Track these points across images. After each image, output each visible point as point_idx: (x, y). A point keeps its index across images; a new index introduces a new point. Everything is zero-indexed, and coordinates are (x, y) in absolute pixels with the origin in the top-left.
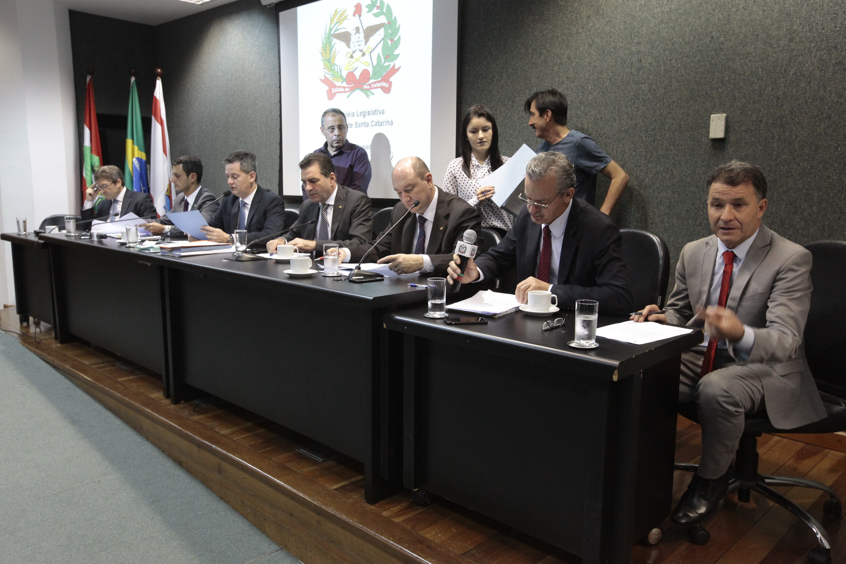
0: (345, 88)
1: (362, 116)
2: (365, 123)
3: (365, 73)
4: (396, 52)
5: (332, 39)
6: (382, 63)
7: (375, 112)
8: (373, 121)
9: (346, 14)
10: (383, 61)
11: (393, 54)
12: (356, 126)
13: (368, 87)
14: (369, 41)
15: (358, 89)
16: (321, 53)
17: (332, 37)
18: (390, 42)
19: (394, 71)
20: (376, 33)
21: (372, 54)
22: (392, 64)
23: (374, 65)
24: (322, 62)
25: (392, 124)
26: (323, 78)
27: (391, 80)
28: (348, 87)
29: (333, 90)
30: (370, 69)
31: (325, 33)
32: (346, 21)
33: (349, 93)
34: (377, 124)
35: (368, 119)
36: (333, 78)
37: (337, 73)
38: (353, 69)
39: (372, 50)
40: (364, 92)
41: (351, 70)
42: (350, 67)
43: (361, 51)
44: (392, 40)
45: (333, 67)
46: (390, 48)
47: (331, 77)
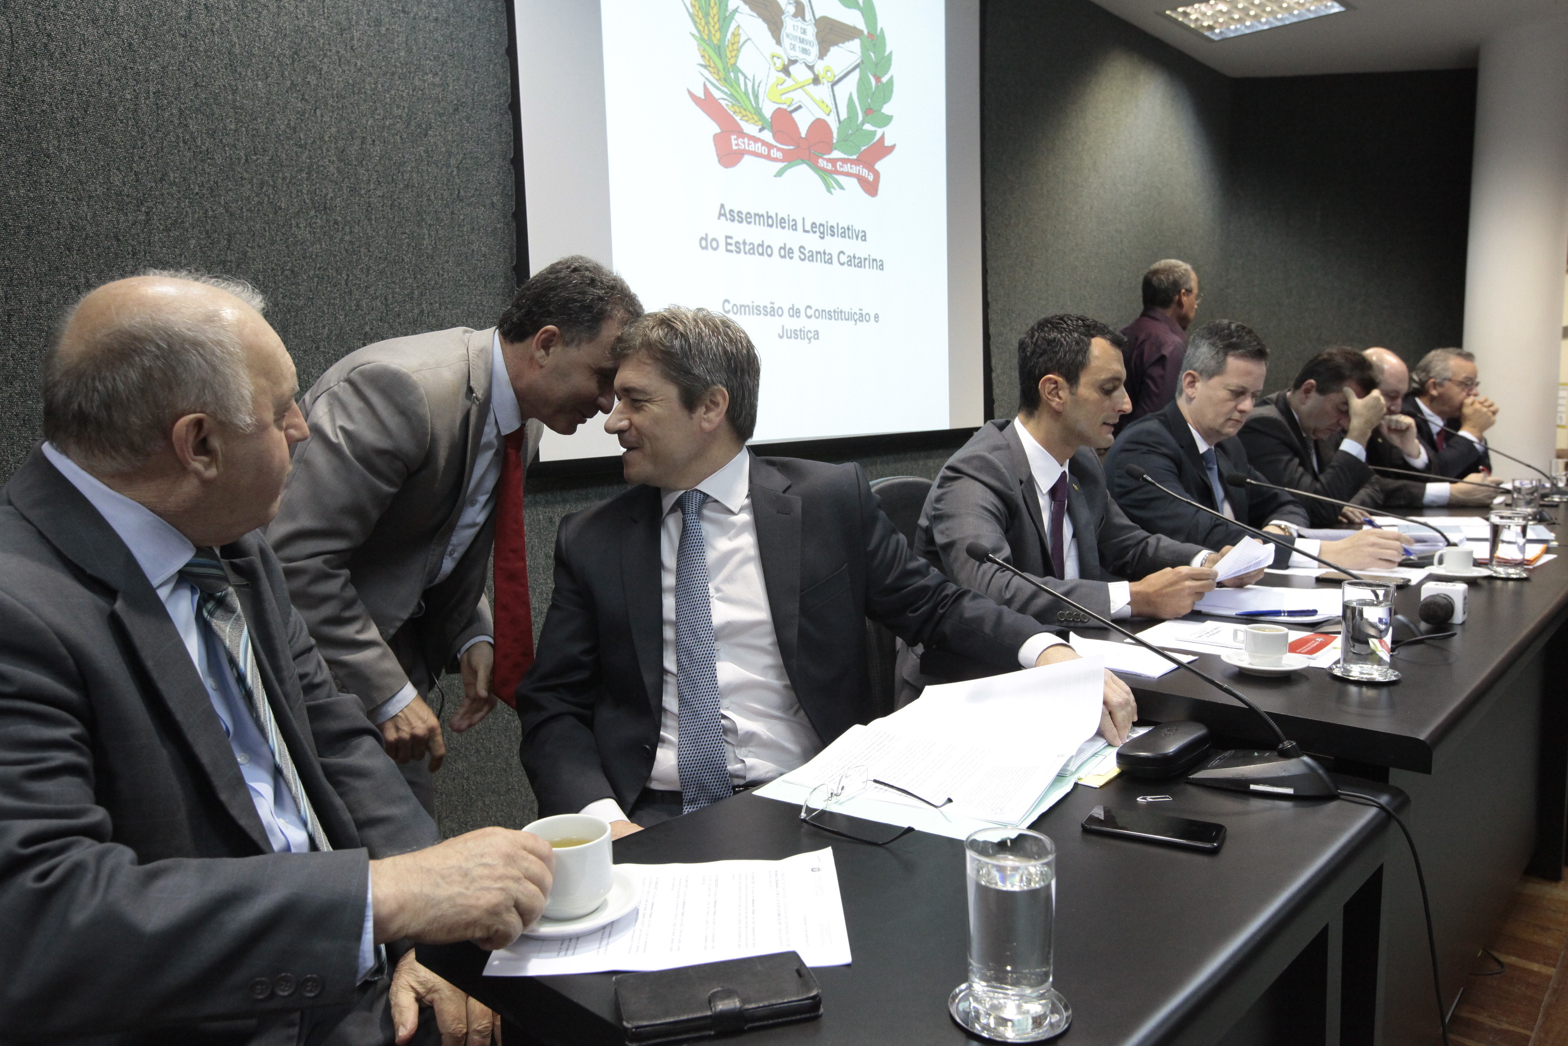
0: (770, 146)
1: (818, 234)
2: (825, 253)
3: (819, 126)
4: (887, 109)
6: (859, 122)
7: (846, 232)
8: (842, 252)
10: (860, 118)
11: (880, 111)
12: (803, 257)
13: (829, 167)
14: (829, 54)
15: (803, 161)
16: (691, 15)
18: (873, 81)
19: (881, 150)
20: (843, 42)
21: (835, 89)
22: (879, 132)
23: (842, 119)
24: (694, 43)
25: (881, 267)
26: (700, 94)
27: (879, 166)
28: (779, 149)
29: (734, 142)
30: (833, 123)
33: (782, 165)
34: (850, 261)
35: (833, 245)
36: (733, 105)
37: (744, 97)
38: (789, 106)
39: (836, 79)
40: (820, 176)
41: (784, 107)
42: (783, 97)
43: (811, 68)
44: (878, 79)
45: (732, 75)
46: (874, 94)
47: (726, 102)
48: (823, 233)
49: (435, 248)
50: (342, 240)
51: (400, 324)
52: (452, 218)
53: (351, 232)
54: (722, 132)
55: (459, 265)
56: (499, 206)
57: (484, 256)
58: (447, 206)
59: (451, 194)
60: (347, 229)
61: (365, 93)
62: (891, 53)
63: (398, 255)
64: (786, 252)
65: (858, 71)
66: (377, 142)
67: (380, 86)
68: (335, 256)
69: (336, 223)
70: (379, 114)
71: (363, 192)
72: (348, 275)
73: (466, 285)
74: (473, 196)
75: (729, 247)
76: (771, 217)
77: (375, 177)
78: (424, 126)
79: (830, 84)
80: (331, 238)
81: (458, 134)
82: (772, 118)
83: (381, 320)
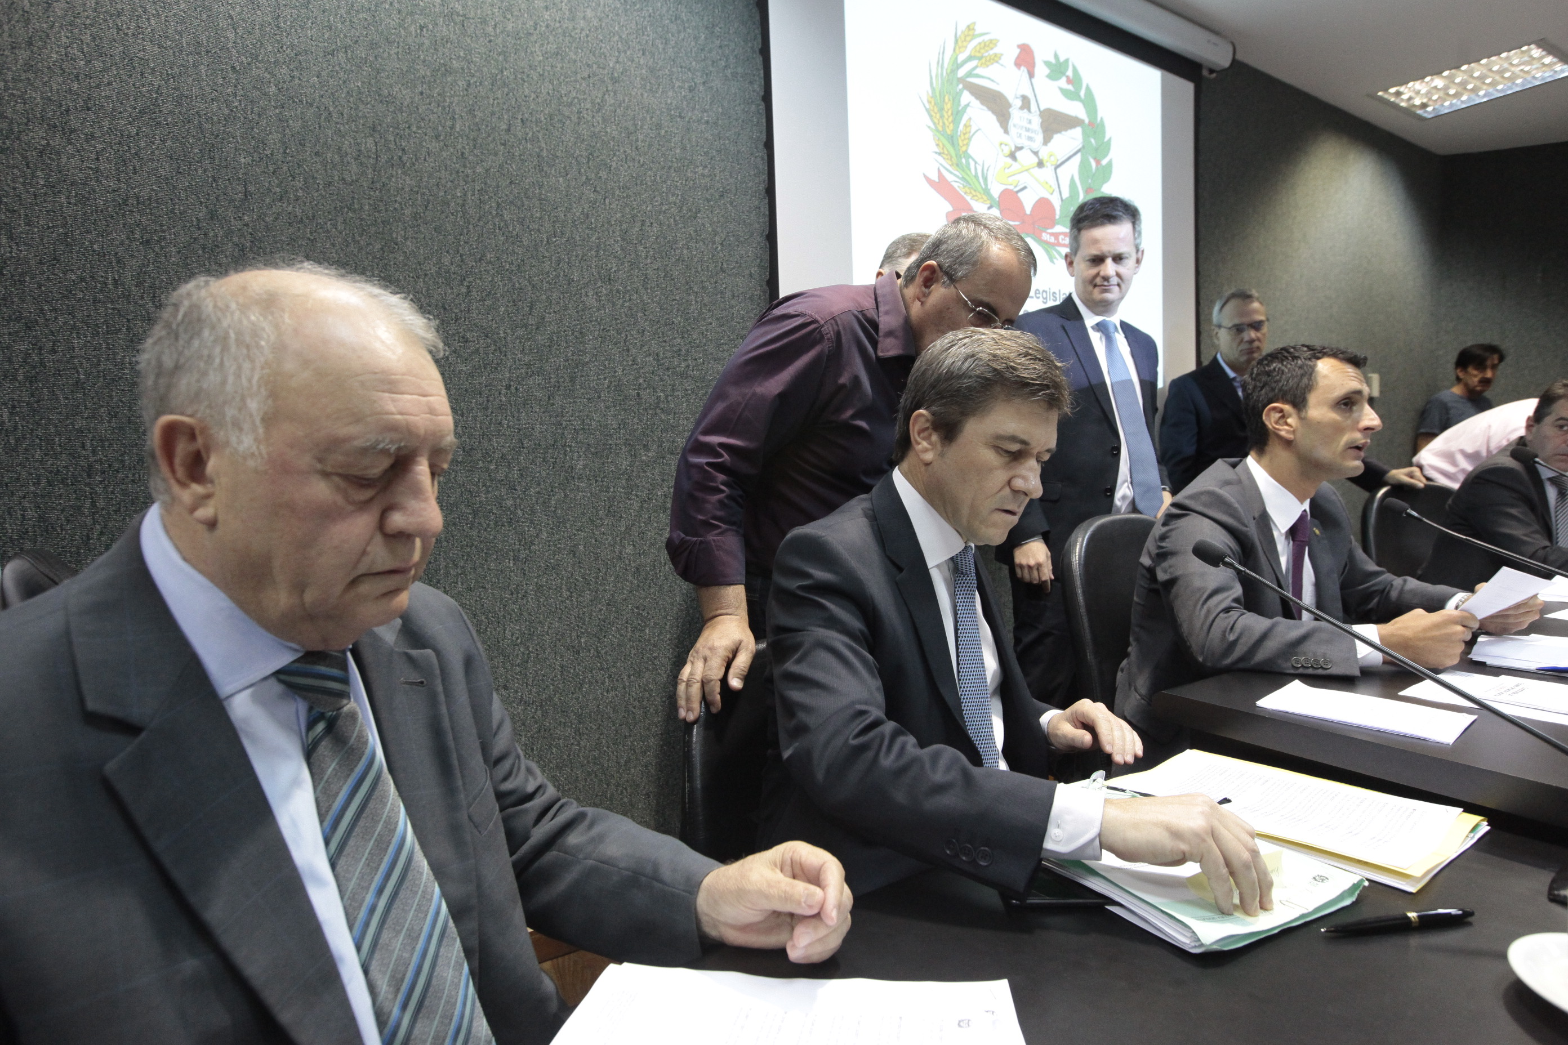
3: (1043, 204)
5: (961, 91)
6: (1080, 199)
9: (996, 50)
10: (1081, 196)
11: (1100, 190)
13: (1052, 240)
14: (1052, 141)
15: (1028, 235)
16: (927, 110)
17: (961, 86)
18: (1093, 164)
20: (1066, 130)
21: (1055, 170)
23: (1064, 197)
24: (930, 134)
26: (935, 178)
31: (940, 63)
32: (996, 65)
36: (964, 187)
37: (974, 180)
38: (1016, 187)
39: (1059, 162)
40: (1043, 248)
41: (1011, 187)
42: (1010, 179)
43: (1036, 153)
44: (1098, 162)
45: (963, 160)
46: (1094, 175)
47: (958, 184)
48: (1046, 298)
49: (700, 312)
50: (622, 305)
51: (669, 376)
52: (715, 287)
53: (630, 299)
54: (954, 210)
55: (721, 326)
56: (757, 276)
57: (743, 318)
58: (711, 276)
59: (716, 267)
60: (627, 297)
61: (646, 184)
62: (1110, 140)
63: (668, 319)
65: (1079, 155)
66: (655, 225)
67: (658, 178)
68: (616, 319)
69: (618, 291)
70: (657, 201)
71: (641, 265)
72: (626, 335)
73: (726, 344)
74: (733, 268)
77: (651, 253)
78: (694, 210)
79: (1053, 167)
80: (614, 304)
81: (722, 216)
82: (999, 197)
83: (653, 373)
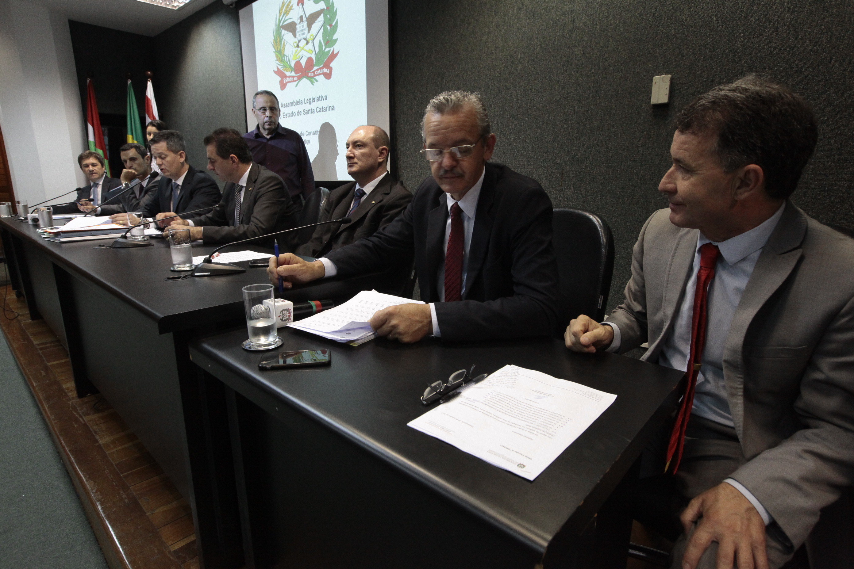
0: (293, 77)
1: (309, 103)
2: (311, 110)
3: (310, 60)
4: (335, 37)
5: (282, 31)
6: (323, 49)
7: (319, 99)
8: (318, 107)
9: (291, 4)
10: (324, 47)
11: (332, 39)
12: (304, 113)
13: (313, 75)
15: (304, 77)
16: (273, 46)
17: (281, 29)
18: (329, 27)
19: (334, 56)
20: (316, 20)
21: (314, 42)
22: (332, 49)
23: (317, 52)
24: (274, 54)
25: (333, 109)
26: (276, 70)
27: (331, 65)
28: (296, 77)
29: (284, 81)
30: (314, 57)
31: (276, 26)
32: (291, 11)
33: (297, 82)
34: (321, 110)
35: (314, 105)
36: (284, 68)
37: (286, 64)
39: (314, 37)
40: (309, 80)
41: (298, 60)
42: (297, 57)
43: (306, 39)
45: (284, 58)
46: (329, 33)
47: (282, 69)
48: (311, 102)
62: (336, 10)
64: (299, 113)
65: (322, 28)
75: (284, 116)
76: (295, 102)
79: (312, 41)
82: (293, 66)
